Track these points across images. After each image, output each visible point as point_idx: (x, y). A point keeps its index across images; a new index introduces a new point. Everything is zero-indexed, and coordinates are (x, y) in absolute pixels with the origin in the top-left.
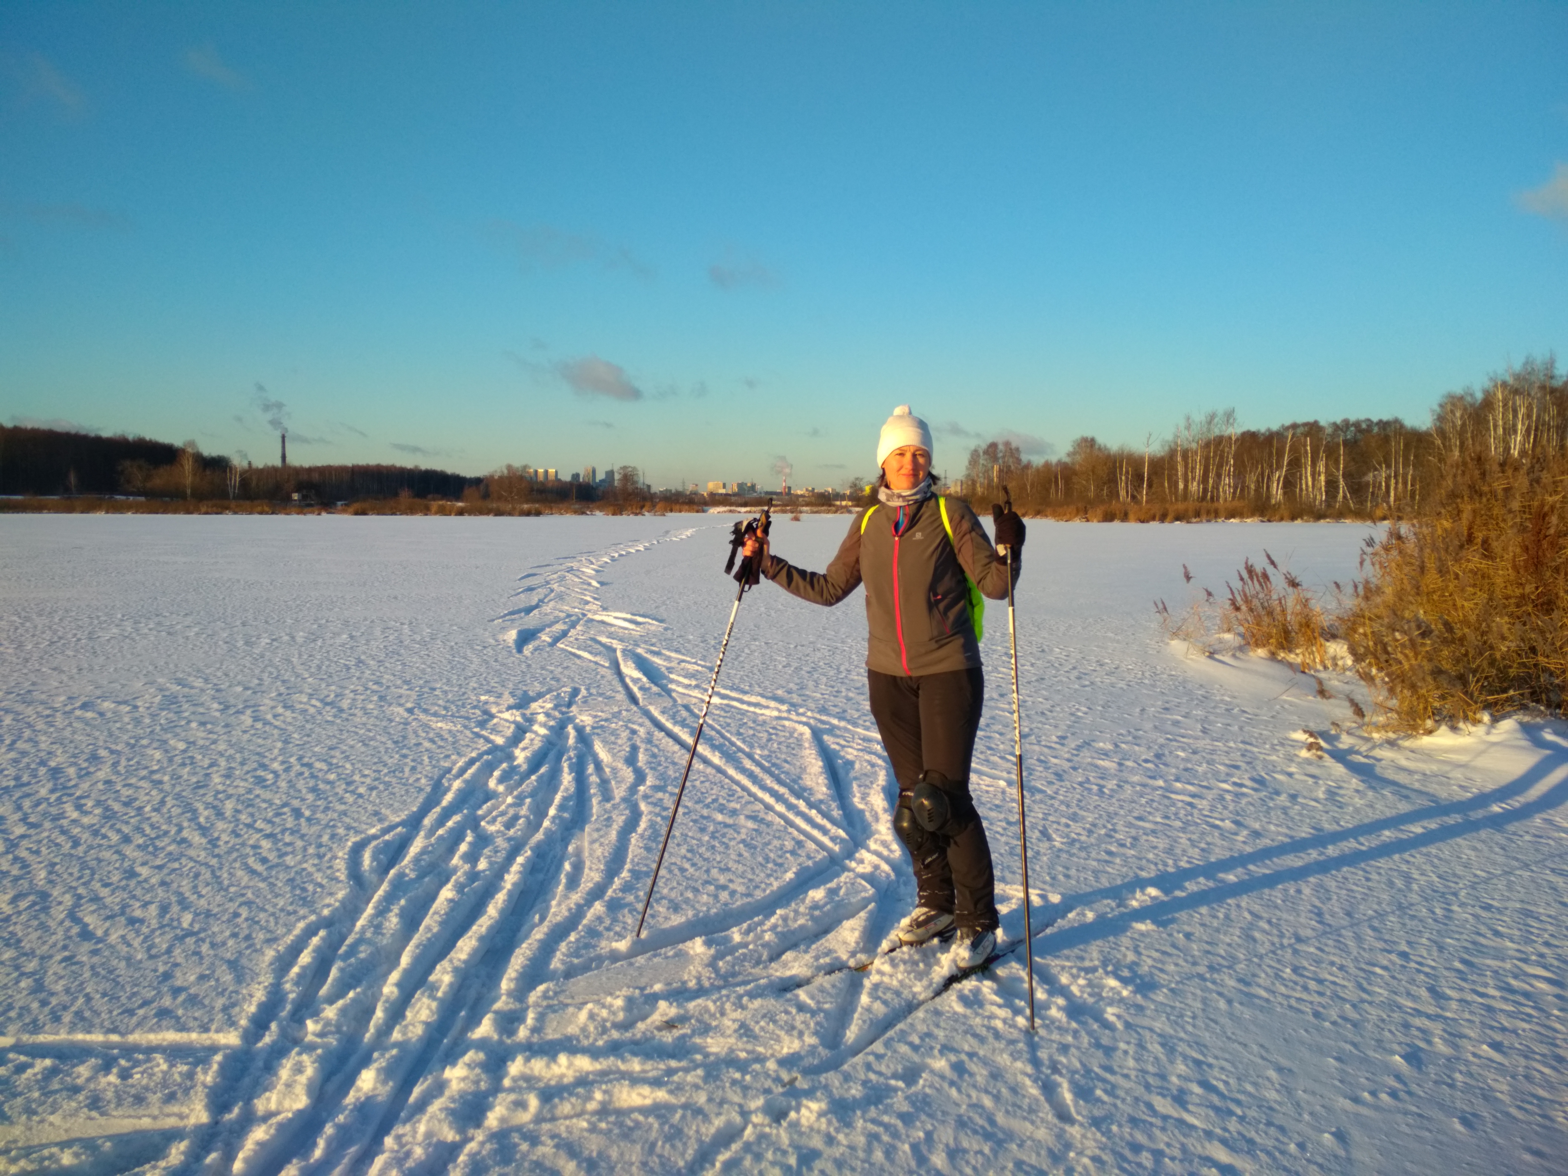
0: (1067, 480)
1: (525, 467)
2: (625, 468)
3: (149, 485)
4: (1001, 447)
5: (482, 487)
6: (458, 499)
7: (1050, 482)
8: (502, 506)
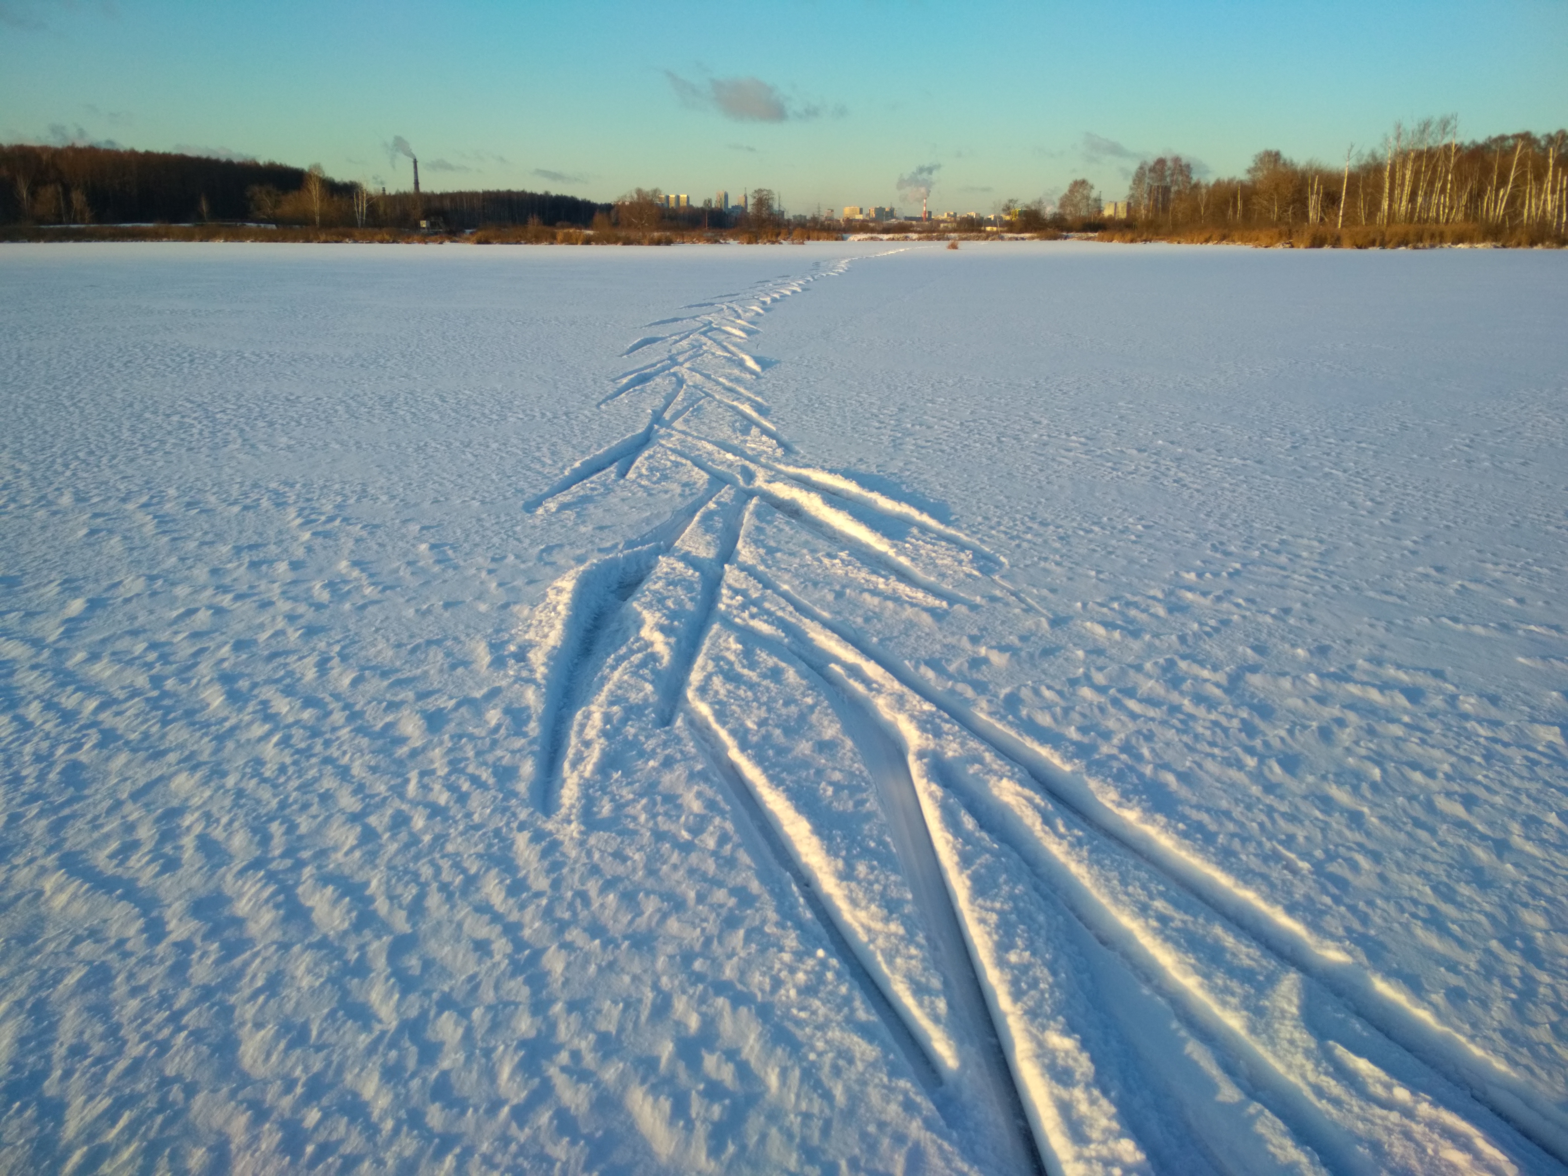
0: (1246, 201)
1: (656, 192)
2: (759, 191)
3: (278, 211)
4: (1169, 164)
5: (613, 213)
6: (587, 227)
7: (1227, 202)
8: (633, 234)
